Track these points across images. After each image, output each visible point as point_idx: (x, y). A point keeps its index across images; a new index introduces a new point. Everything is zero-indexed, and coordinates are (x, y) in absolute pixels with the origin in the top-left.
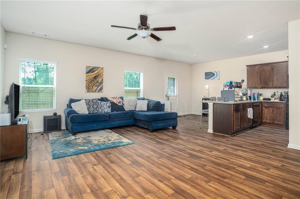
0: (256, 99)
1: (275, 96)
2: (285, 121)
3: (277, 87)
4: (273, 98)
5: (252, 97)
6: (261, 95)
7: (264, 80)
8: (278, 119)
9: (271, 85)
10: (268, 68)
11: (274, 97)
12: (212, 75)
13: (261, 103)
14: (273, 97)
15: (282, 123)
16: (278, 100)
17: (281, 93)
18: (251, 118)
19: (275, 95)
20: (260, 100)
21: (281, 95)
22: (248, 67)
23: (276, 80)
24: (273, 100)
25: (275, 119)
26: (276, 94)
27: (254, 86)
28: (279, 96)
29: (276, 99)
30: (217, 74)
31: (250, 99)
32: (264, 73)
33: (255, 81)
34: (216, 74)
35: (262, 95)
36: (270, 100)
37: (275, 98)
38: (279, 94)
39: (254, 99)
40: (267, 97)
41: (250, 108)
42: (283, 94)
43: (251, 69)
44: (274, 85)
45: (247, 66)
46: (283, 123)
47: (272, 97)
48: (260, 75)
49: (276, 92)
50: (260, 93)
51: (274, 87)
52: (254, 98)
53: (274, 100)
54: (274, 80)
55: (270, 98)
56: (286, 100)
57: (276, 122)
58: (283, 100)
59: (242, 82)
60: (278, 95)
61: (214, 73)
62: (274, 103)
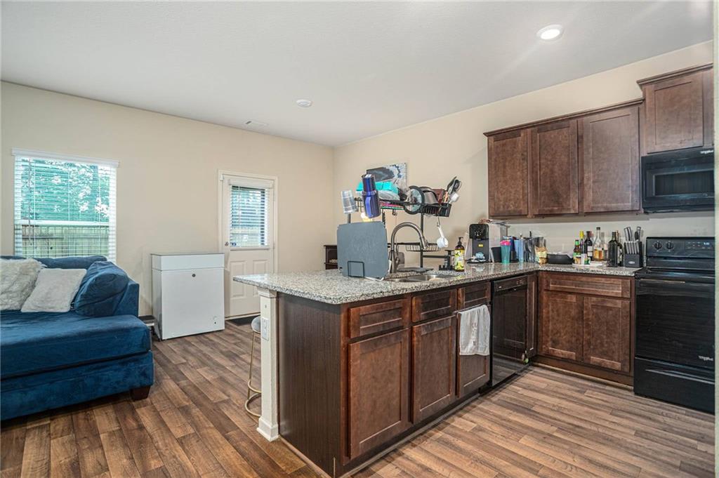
0: (521, 258)
1: (590, 248)
2: (633, 355)
3: (595, 210)
4: (583, 255)
5: (506, 252)
6: (538, 242)
7: (548, 185)
8: (602, 344)
9: (573, 205)
10: (564, 137)
11: (586, 252)
12: (387, 176)
13: (536, 274)
14: (582, 253)
15: (618, 365)
16: (600, 264)
17: (614, 234)
18: (480, 352)
19: (591, 244)
20: (534, 261)
21: (614, 244)
22: (492, 138)
23: (594, 182)
24: (581, 265)
25: (589, 343)
26: (594, 239)
27: (512, 208)
28: (606, 248)
29: (592, 259)
30: (399, 172)
31: (499, 258)
32: (549, 158)
33: (516, 191)
34: (396, 172)
35: (542, 242)
36: (570, 261)
37: (590, 254)
38: (607, 239)
39: (514, 259)
40: (560, 253)
41: (475, 309)
42: (623, 240)
43: (504, 145)
44: (585, 204)
45: (488, 135)
46: (623, 365)
47: (578, 249)
48: (533, 166)
49: (594, 232)
50: (534, 236)
51: (585, 210)
52: (515, 253)
53: (587, 263)
54: (585, 182)
55: (570, 253)
56: (631, 263)
57: (595, 359)
58: (621, 265)
59: (451, 188)
60: (601, 243)
61: (392, 168)
62: (584, 279)
